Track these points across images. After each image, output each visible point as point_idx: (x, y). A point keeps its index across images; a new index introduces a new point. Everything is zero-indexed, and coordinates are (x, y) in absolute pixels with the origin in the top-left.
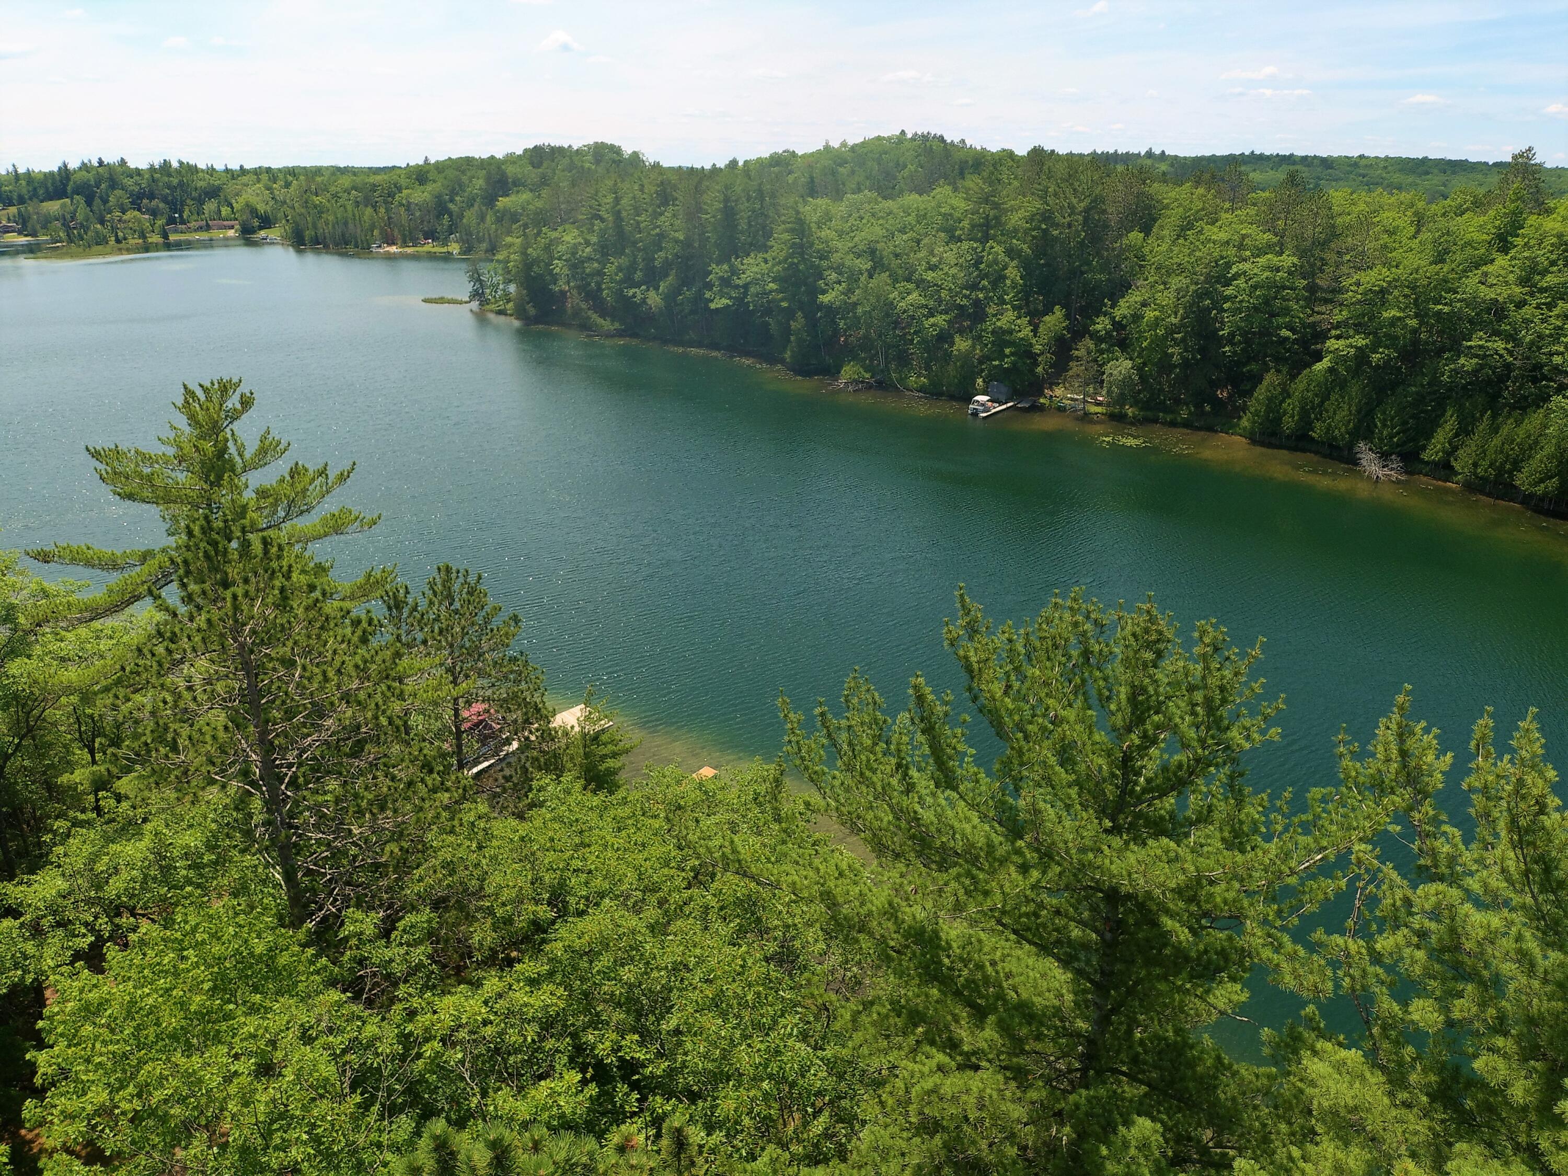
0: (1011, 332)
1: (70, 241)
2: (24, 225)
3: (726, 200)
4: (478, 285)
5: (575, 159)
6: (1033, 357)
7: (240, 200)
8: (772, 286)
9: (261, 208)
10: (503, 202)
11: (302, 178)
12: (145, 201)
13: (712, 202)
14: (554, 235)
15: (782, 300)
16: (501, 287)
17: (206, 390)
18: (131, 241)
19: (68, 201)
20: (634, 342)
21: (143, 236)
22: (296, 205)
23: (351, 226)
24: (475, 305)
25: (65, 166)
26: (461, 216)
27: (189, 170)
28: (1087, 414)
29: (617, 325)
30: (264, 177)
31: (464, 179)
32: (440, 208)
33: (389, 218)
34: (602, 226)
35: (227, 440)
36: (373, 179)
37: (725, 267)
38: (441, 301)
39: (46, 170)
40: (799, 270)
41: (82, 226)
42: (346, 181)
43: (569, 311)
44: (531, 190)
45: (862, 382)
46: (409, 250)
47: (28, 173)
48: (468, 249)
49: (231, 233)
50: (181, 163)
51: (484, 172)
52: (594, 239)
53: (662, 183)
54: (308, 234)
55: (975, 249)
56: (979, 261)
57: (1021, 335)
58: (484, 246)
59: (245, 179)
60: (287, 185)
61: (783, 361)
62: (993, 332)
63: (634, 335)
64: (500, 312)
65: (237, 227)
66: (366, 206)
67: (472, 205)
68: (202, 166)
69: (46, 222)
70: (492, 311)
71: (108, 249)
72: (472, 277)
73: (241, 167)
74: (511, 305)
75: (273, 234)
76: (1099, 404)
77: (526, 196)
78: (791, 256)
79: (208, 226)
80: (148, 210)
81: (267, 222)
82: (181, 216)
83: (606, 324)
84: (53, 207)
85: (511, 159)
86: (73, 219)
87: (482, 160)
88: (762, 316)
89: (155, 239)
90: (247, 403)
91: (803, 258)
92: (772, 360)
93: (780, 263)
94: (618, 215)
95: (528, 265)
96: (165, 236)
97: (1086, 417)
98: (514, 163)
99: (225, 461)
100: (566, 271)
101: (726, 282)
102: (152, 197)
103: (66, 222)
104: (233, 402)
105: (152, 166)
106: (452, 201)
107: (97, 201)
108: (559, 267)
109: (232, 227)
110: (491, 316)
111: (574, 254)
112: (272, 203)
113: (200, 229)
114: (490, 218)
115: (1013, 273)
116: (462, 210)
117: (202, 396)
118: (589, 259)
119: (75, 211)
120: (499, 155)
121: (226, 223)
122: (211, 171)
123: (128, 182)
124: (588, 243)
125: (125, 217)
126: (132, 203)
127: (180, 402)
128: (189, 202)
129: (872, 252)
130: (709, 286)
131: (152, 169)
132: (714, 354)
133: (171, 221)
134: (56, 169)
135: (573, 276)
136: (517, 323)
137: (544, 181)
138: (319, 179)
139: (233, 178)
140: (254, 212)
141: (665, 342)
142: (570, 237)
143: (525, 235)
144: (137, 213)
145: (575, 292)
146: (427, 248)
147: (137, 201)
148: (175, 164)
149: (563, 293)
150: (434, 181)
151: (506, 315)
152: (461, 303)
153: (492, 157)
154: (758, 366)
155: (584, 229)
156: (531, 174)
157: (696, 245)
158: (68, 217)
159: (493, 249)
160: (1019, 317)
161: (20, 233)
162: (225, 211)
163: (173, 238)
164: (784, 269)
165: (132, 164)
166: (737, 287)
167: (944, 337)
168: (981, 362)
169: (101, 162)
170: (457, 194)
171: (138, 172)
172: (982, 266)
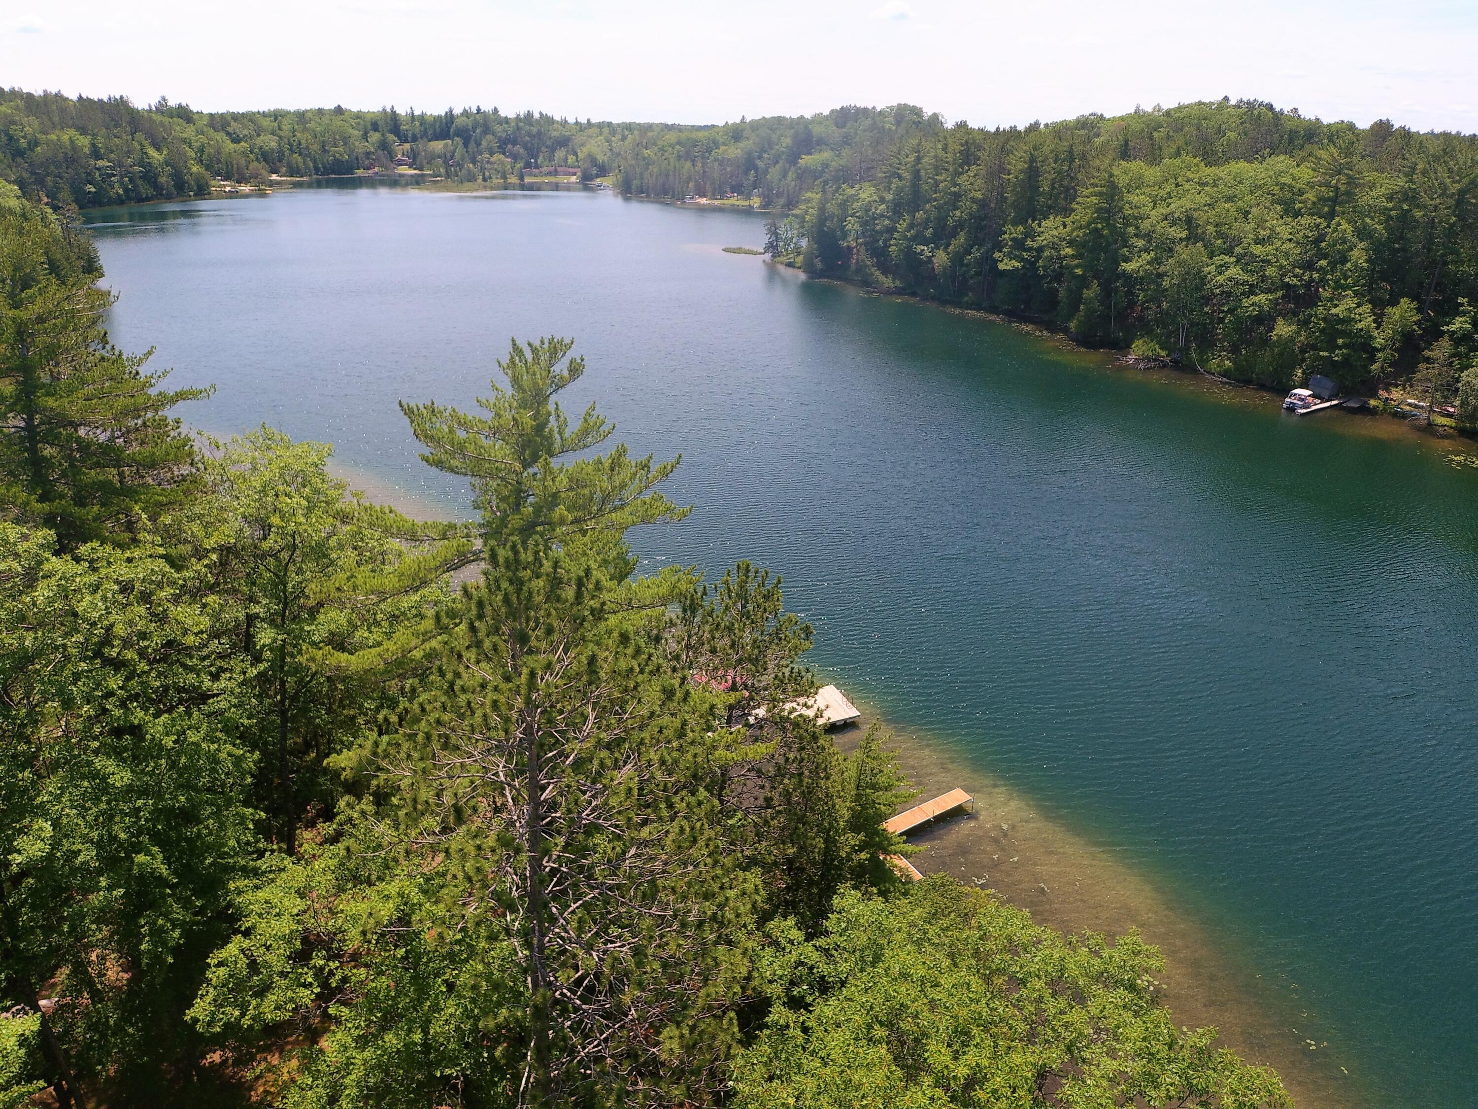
0: (1347, 321)
1: (448, 175)
2: (414, 160)
3: (1033, 160)
4: (773, 238)
5: (877, 119)
6: (1372, 352)
7: (585, 150)
8: (1069, 251)
9: (601, 158)
10: (805, 160)
11: (636, 132)
12: (510, 146)
13: (1017, 164)
14: (852, 192)
15: (1077, 266)
16: (794, 240)
17: (534, 351)
18: (495, 181)
19: (449, 141)
20: (912, 300)
21: (504, 177)
22: (629, 157)
23: (671, 178)
24: (768, 256)
25: (451, 111)
26: (766, 172)
27: (547, 120)
28: (1430, 425)
29: (898, 283)
30: (606, 131)
31: (774, 137)
32: (749, 164)
33: (704, 172)
34: (900, 183)
35: (549, 414)
36: (694, 135)
37: (1020, 228)
38: (738, 251)
39: (436, 114)
40: (1102, 236)
41: (459, 165)
42: (672, 137)
43: (853, 267)
44: (832, 149)
45: (1155, 360)
46: (717, 202)
47: (423, 115)
48: (767, 203)
49: (573, 179)
50: (541, 114)
51: (793, 131)
52: (889, 197)
53: (967, 142)
54: (636, 183)
55: (1317, 226)
56: (1320, 239)
57: (1360, 326)
58: (782, 201)
59: (591, 131)
60: (624, 138)
61: (1066, 331)
62: (1325, 319)
63: (914, 294)
64: (790, 265)
65: (579, 174)
66: (686, 160)
67: (777, 162)
68: (557, 118)
69: (432, 158)
70: (782, 263)
71: (476, 187)
72: (769, 229)
73: (588, 120)
74: (801, 258)
75: (607, 181)
76: (1450, 415)
77: (826, 155)
78: (1094, 221)
79: (556, 171)
80: (511, 154)
81: (603, 171)
82: (536, 161)
83: (887, 282)
84: (438, 146)
85: (818, 119)
86: (452, 157)
87: (792, 119)
88: (1050, 282)
89: (513, 180)
90: (575, 370)
91: (1108, 224)
92: (1053, 328)
93: (1081, 228)
94: (916, 175)
95: (823, 218)
96: (522, 178)
97: (1429, 428)
98: (820, 123)
99: (543, 437)
100: (857, 227)
101: (1019, 244)
102: (515, 143)
103: (447, 159)
104: (561, 368)
105: (518, 115)
106: (760, 157)
107: (472, 144)
108: (852, 224)
109: (575, 174)
110: (781, 268)
111: (867, 211)
112: (609, 154)
113: (550, 174)
114: (791, 175)
115: (1359, 256)
116: (768, 167)
117: (529, 355)
118: (882, 216)
119: (455, 151)
120: (808, 115)
121: (570, 170)
122: (564, 123)
123: (498, 128)
124: (882, 200)
125: (492, 159)
126: (499, 147)
127: (505, 361)
128: (544, 149)
129: (1189, 222)
130: (999, 247)
131: (518, 118)
132: (993, 318)
133: (528, 165)
134: (443, 114)
135: (863, 233)
136: (802, 276)
137: (846, 141)
138: (650, 134)
139: (581, 130)
140: (593, 161)
141: (944, 303)
142: (866, 193)
143: (824, 191)
144: (502, 156)
145: (862, 249)
146: (732, 201)
147: (504, 145)
148: (537, 115)
149: (850, 249)
150: (748, 139)
151: (794, 267)
152: (756, 253)
153: (802, 117)
154: (1038, 333)
155: (881, 187)
156: (836, 133)
157: (992, 205)
158: (448, 155)
159: (791, 204)
160: (1359, 305)
161: (410, 166)
162: (571, 159)
163: (527, 180)
164: (1085, 235)
165: (503, 113)
166: (1031, 249)
167: (1265, 320)
168: (1303, 351)
169: (479, 110)
170: (765, 152)
171: (507, 120)
172: (1323, 245)
